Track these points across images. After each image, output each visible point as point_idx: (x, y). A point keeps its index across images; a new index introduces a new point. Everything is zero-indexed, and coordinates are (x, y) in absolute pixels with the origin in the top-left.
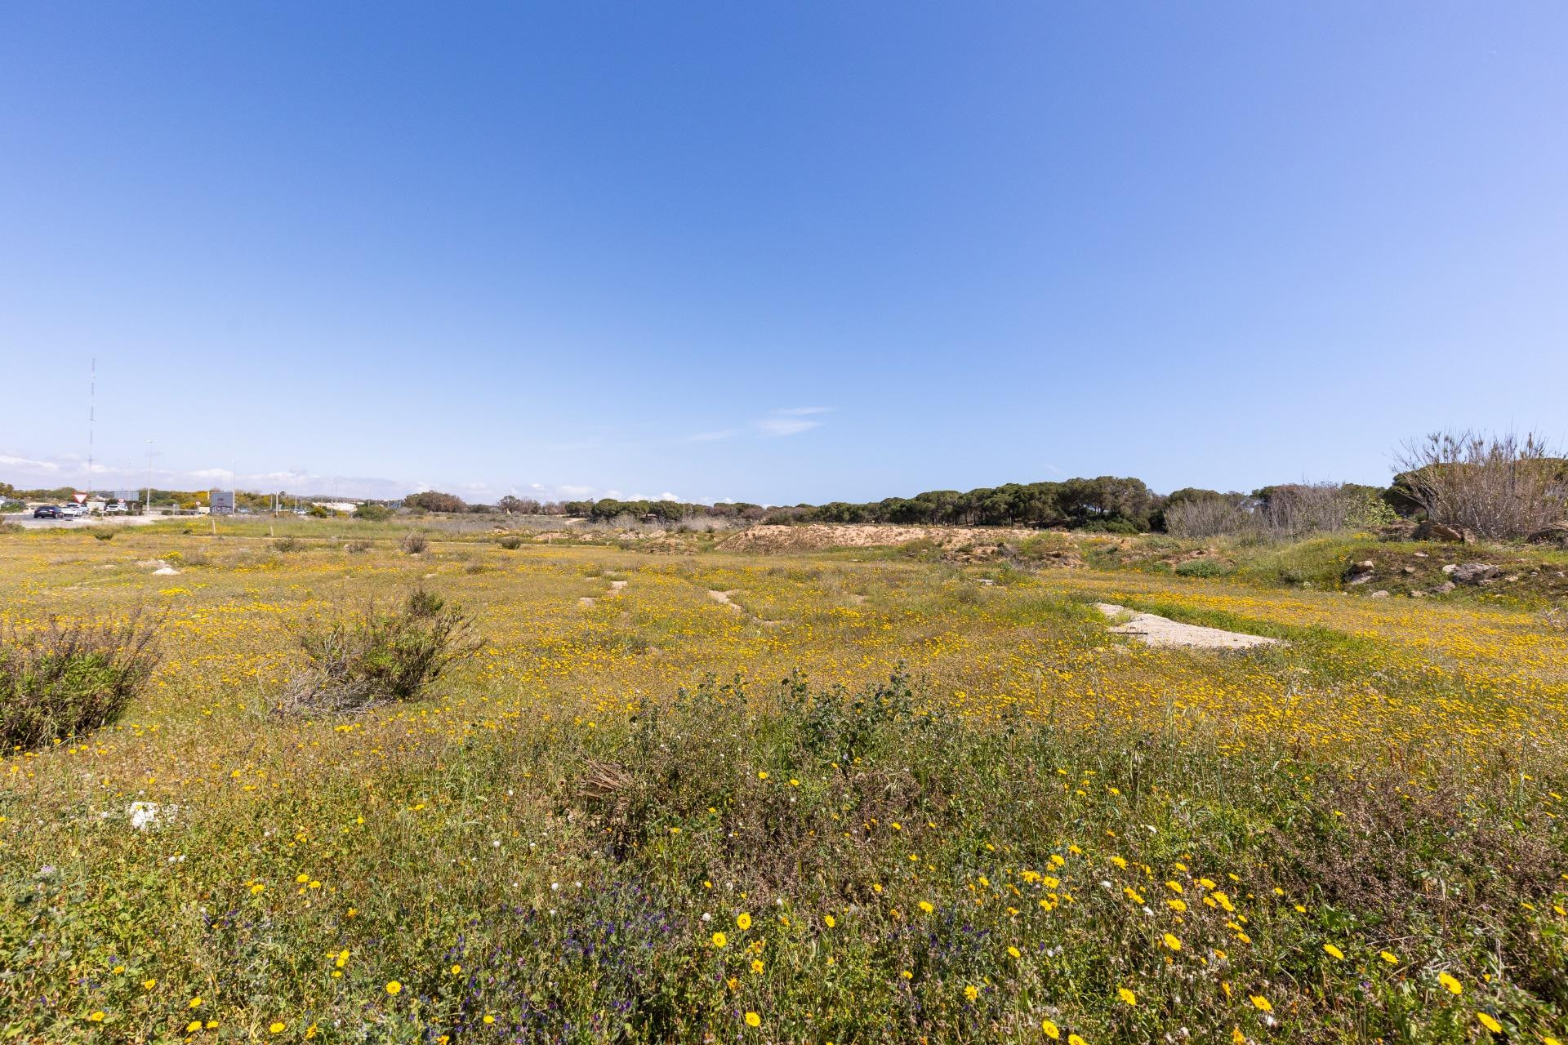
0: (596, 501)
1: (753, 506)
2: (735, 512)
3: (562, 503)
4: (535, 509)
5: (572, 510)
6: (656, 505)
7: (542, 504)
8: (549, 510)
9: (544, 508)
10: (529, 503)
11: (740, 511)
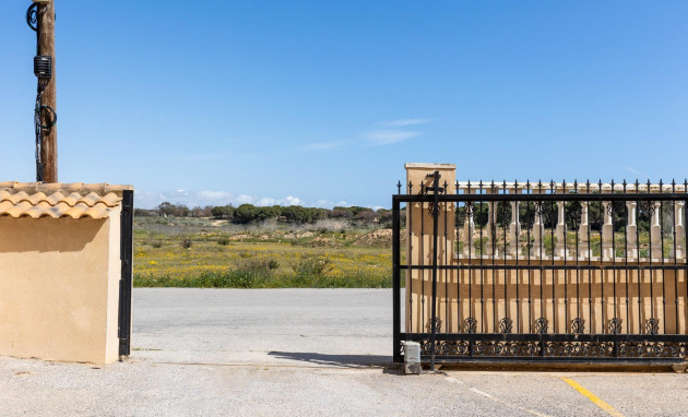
0: (236, 206)
1: (365, 209)
2: (351, 214)
3: (207, 207)
4: (185, 212)
5: (217, 213)
6: (287, 209)
7: (191, 207)
8: (196, 213)
9: (193, 212)
10: (180, 208)
11: (355, 213)
